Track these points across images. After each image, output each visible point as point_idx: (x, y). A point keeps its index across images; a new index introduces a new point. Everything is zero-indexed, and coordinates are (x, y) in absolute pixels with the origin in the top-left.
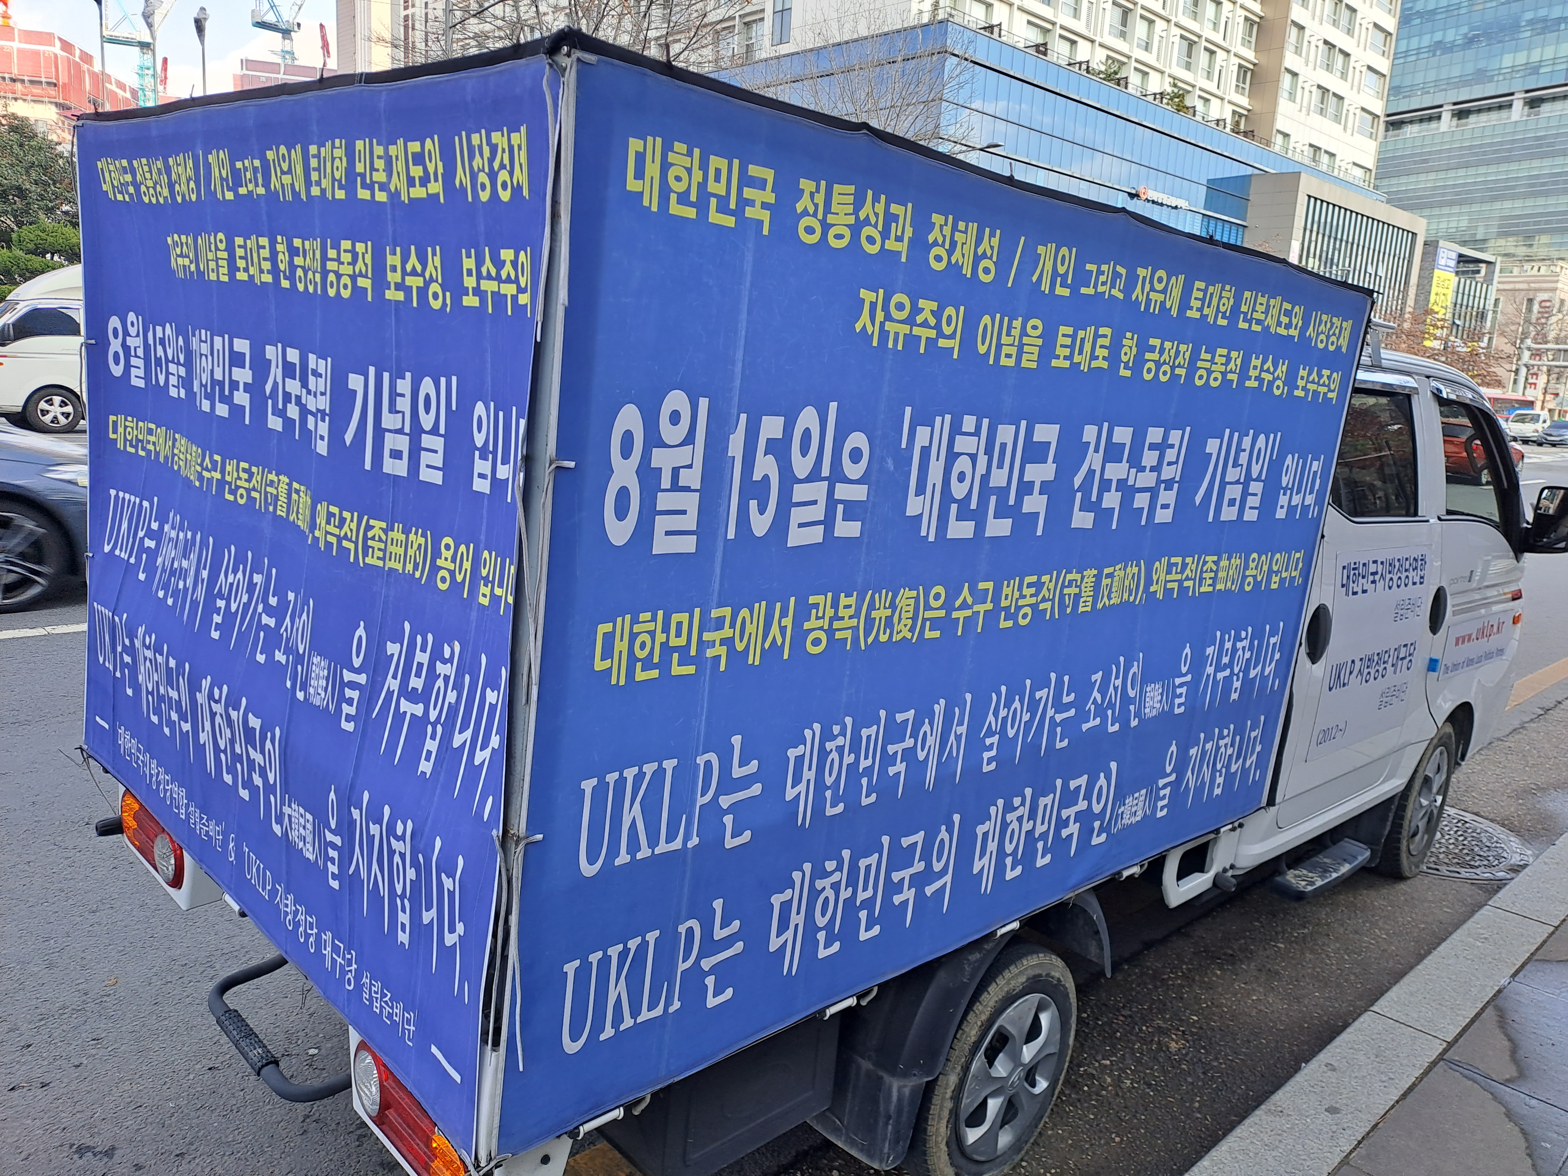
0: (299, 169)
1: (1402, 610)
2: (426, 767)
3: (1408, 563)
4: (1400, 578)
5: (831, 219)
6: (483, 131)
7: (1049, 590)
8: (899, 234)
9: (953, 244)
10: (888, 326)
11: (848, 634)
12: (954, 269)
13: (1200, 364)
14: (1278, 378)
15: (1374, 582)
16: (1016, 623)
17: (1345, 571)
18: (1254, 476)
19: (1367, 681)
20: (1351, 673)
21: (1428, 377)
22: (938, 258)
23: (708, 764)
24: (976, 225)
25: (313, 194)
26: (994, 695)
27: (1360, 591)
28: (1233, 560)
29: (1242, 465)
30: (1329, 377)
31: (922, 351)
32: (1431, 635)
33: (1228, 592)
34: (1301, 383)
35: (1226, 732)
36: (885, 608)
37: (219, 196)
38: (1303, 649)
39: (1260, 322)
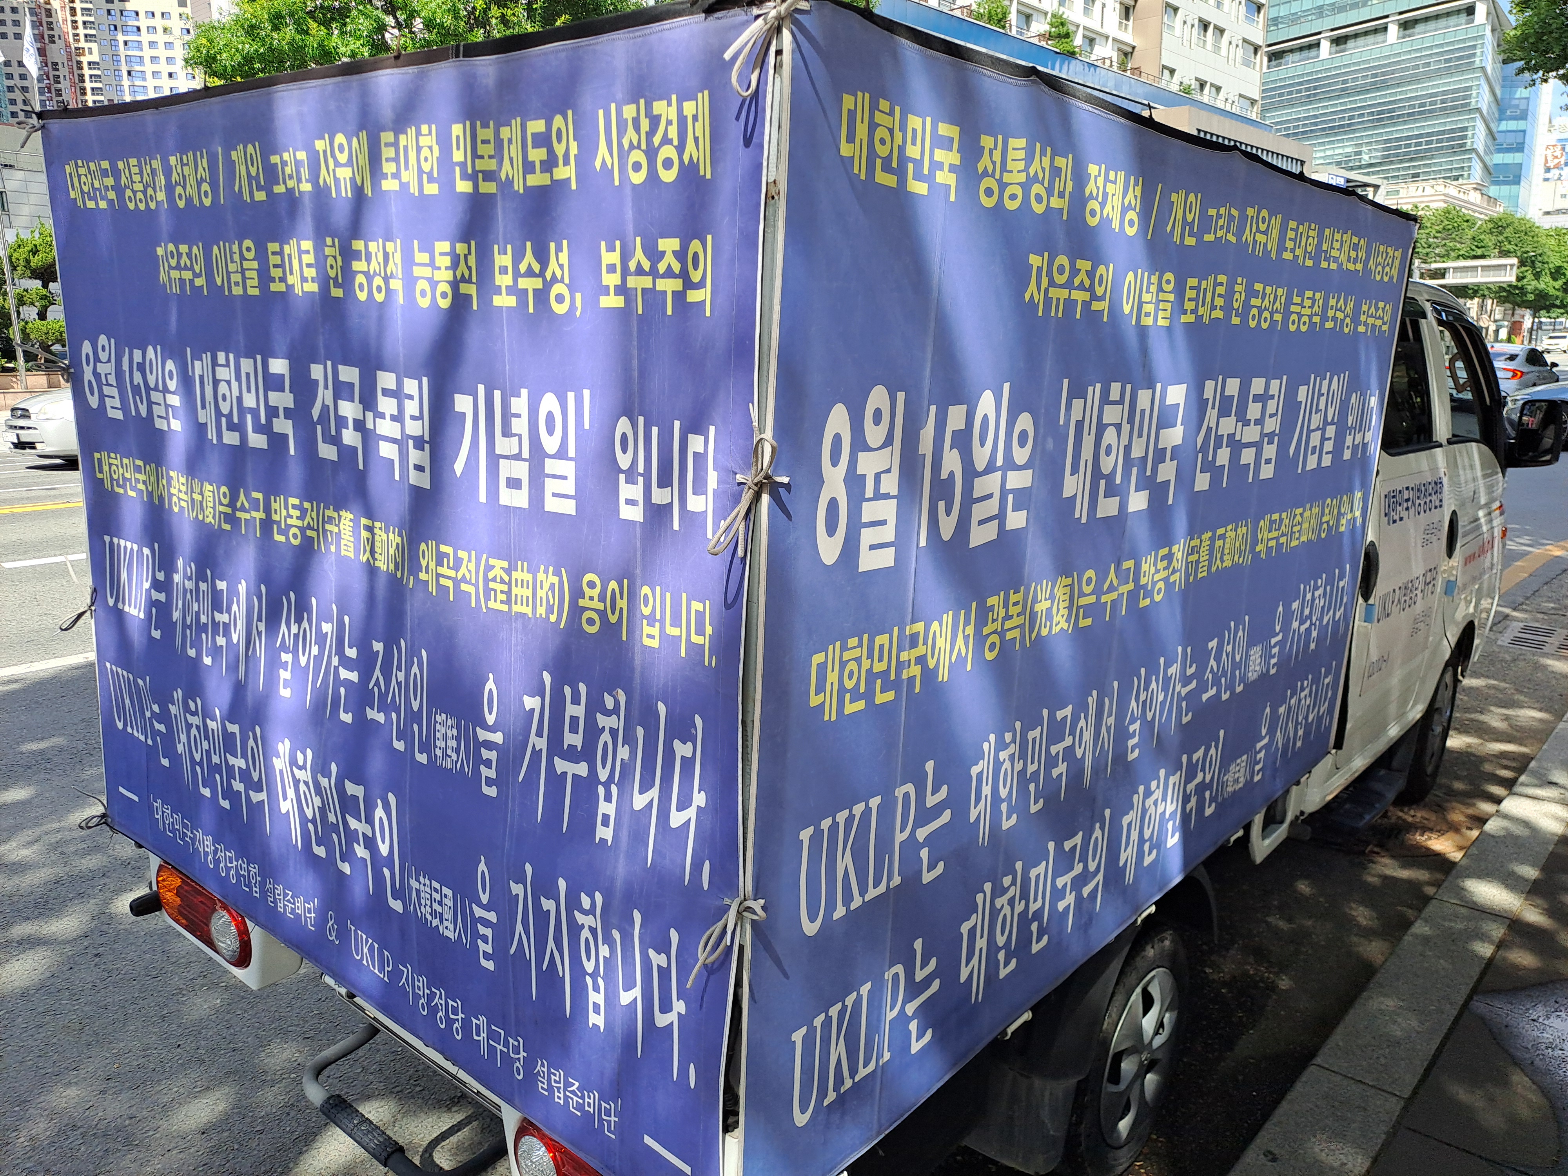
0: (363, 159)
1: (1427, 539)
2: (605, 833)
3: (1430, 487)
4: (1425, 503)
5: (1007, 178)
6: (642, 101)
7: (1178, 560)
8: (1061, 189)
9: (1105, 196)
10: (1051, 292)
11: (1015, 633)
12: (1105, 224)
13: (1293, 308)
14: (1348, 316)
15: (1407, 509)
16: (1152, 600)
17: (1387, 500)
18: (1330, 420)
19: (1403, 609)
20: (1393, 603)
21: (1428, 301)
22: (1093, 214)
23: (906, 795)
24: (1123, 173)
25: (384, 188)
26: (1135, 679)
27: (1398, 520)
28: (1313, 509)
29: (1322, 410)
31: (1079, 316)
32: (1448, 559)
33: (1310, 541)
34: (1363, 318)
35: (1306, 683)
36: (1046, 599)
37: (246, 197)
38: (1361, 592)
39: (1336, 260)
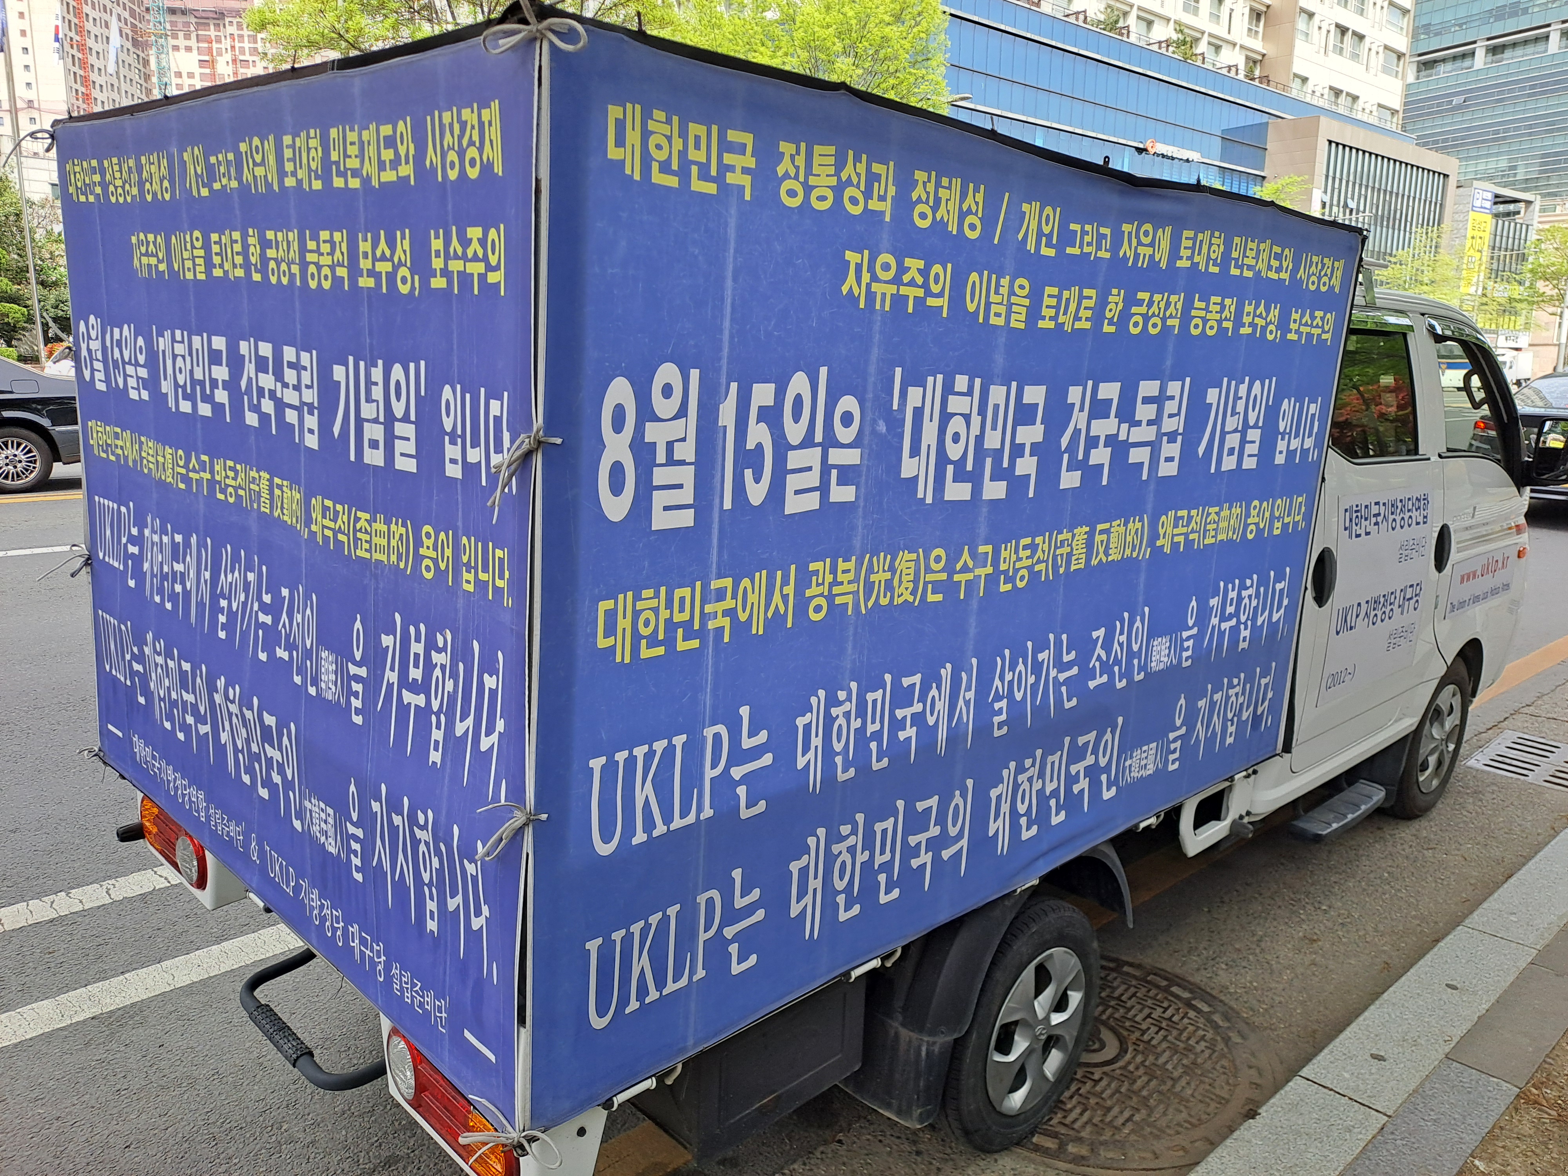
0: (272, 159)
1: (1406, 552)
2: (435, 757)
3: (1410, 502)
4: (1403, 518)
5: (812, 181)
6: (455, 109)
7: (1043, 552)
8: (882, 193)
9: (938, 201)
10: (875, 287)
11: (847, 599)
12: (939, 226)
13: (1195, 313)
14: (1271, 323)
15: (1376, 524)
16: (1014, 585)
17: (1348, 514)
18: (1251, 423)
19: (1374, 624)
20: (1357, 616)
21: (1423, 315)
22: (923, 216)
23: (717, 736)
24: (959, 180)
25: (287, 185)
26: (998, 659)
27: (1363, 534)
28: (1233, 510)
29: (1239, 413)
30: (1322, 319)
31: (910, 310)
32: (1437, 573)
33: (1231, 541)
34: (1293, 326)
35: (1235, 681)
36: (884, 571)
37: (194, 192)
38: (1310, 594)
39: (1250, 268)
